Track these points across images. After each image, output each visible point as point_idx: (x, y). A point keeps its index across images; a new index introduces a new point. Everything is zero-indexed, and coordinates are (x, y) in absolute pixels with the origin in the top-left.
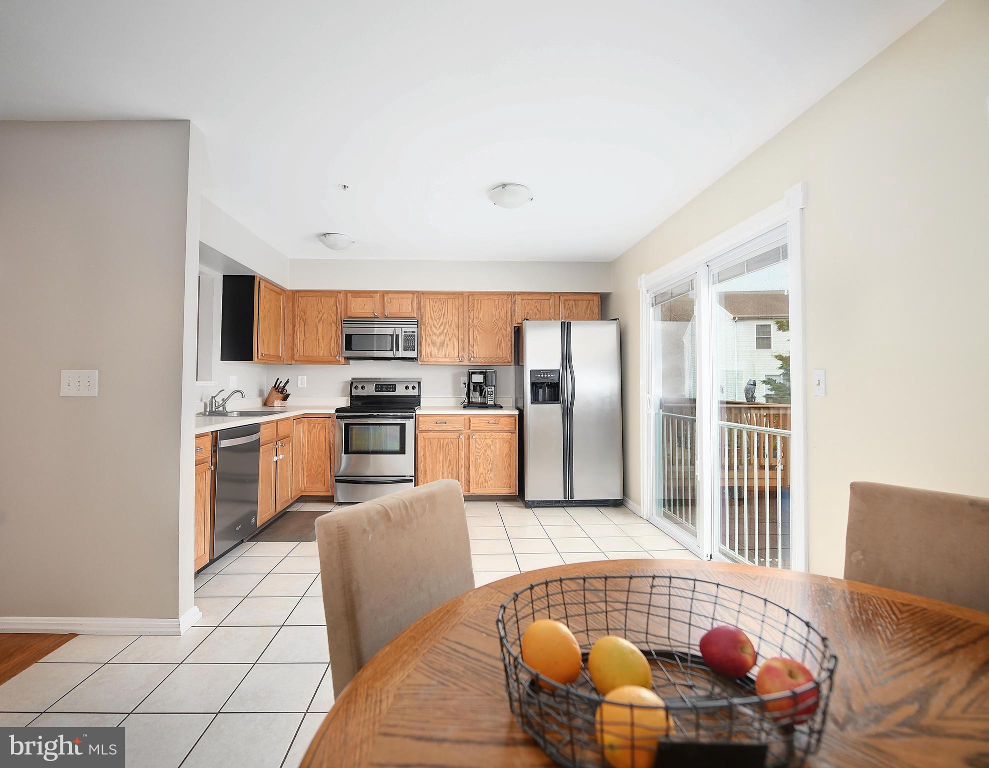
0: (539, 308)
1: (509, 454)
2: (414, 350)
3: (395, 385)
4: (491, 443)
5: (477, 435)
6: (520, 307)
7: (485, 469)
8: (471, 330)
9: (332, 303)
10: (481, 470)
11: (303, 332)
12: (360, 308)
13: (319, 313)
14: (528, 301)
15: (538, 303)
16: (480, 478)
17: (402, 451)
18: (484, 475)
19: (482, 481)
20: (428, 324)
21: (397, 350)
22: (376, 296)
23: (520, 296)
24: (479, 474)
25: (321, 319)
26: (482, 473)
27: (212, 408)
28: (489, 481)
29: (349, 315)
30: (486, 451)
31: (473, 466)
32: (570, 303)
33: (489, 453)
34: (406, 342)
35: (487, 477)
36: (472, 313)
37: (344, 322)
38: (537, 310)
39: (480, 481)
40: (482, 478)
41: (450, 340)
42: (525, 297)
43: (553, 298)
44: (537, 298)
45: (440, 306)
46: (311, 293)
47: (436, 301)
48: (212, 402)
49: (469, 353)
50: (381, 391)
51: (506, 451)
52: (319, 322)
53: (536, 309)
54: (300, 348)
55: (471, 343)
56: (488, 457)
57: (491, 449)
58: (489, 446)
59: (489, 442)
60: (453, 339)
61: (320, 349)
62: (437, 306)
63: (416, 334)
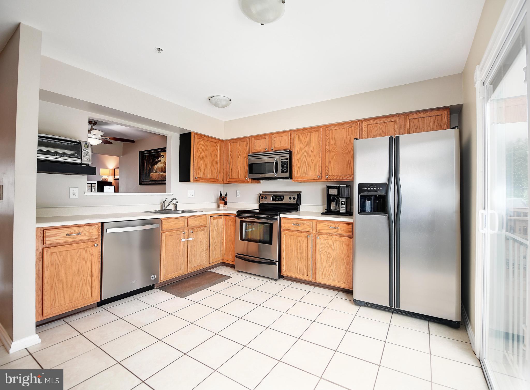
0: (384, 130)
1: (347, 255)
2: (287, 172)
3: (283, 196)
4: (332, 244)
5: (321, 236)
6: (366, 132)
7: (327, 264)
8: (327, 154)
9: (245, 145)
10: (324, 264)
11: (231, 165)
12: (259, 146)
13: (239, 152)
14: (374, 126)
15: (383, 125)
16: (323, 271)
17: (270, 242)
18: (327, 269)
19: (325, 273)
20: (297, 152)
21: (277, 172)
22: (267, 137)
23: (366, 122)
24: (323, 267)
25: (239, 156)
26: (325, 267)
27: (163, 208)
28: (330, 275)
29: (253, 151)
30: (328, 250)
31: (318, 260)
32: (416, 121)
33: (331, 251)
34: (282, 166)
35: (329, 271)
36: (328, 141)
37: (249, 156)
38: (383, 131)
39: (324, 273)
40: (325, 271)
41: (312, 163)
42: (371, 122)
43: (397, 119)
44: (382, 122)
45: (306, 138)
46: (235, 141)
47: (303, 136)
48: (163, 205)
49: (325, 172)
50: (275, 200)
51: (345, 252)
52: (238, 157)
53: (381, 131)
54: (230, 174)
55: (327, 164)
56: (330, 255)
57: (332, 249)
58: (331, 246)
59: (331, 242)
60: (314, 162)
61: (239, 173)
62: (303, 139)
63: (288, 160)
